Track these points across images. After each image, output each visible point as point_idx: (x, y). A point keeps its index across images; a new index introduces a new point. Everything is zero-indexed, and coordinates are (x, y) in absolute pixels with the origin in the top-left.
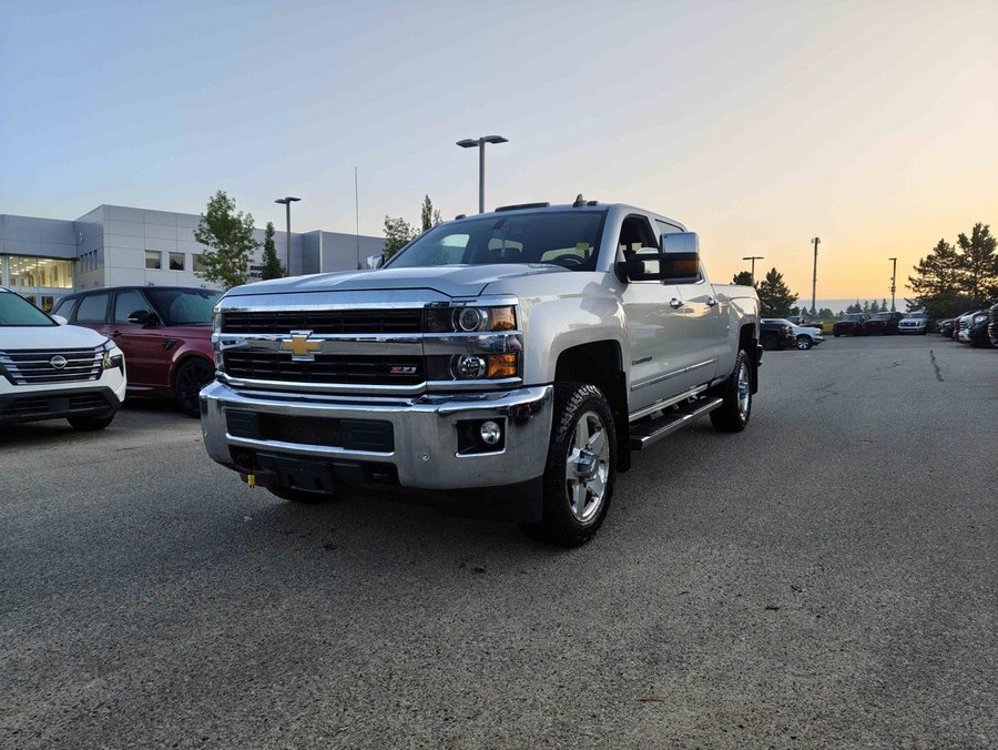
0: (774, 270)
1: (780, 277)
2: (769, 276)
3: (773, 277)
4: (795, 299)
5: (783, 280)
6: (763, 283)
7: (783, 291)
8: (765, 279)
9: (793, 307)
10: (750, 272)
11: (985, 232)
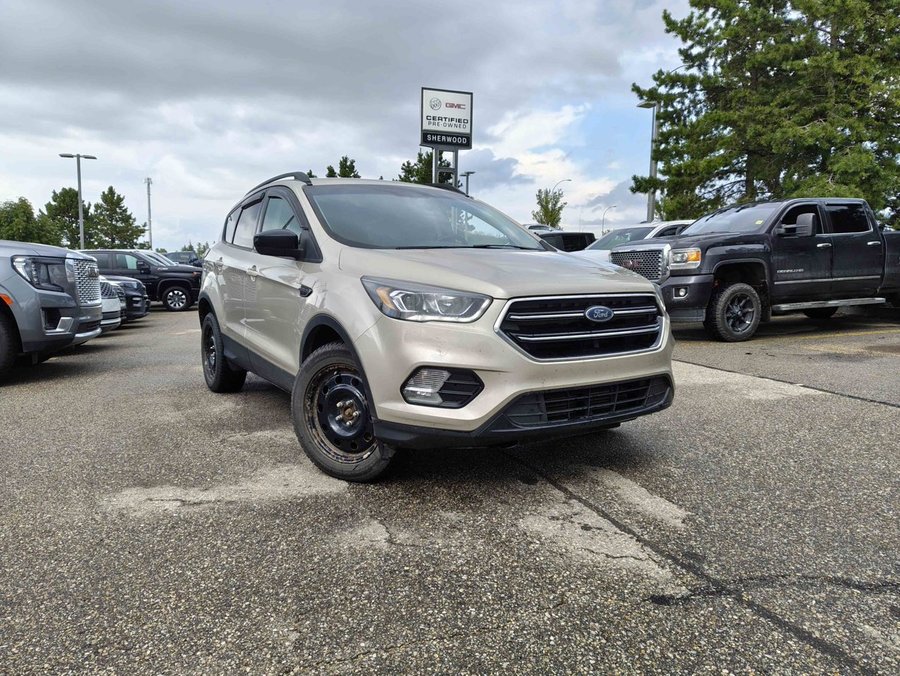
0: (111, 190)
1: (120, 200)
2: (105, 197)
3: (112, 200)
4: (143, 231)
5: (124, 204)
6: (97, 207)
7: (127, 219)
8: (100, 202)
9: (141, 240)
10: (77, 189)
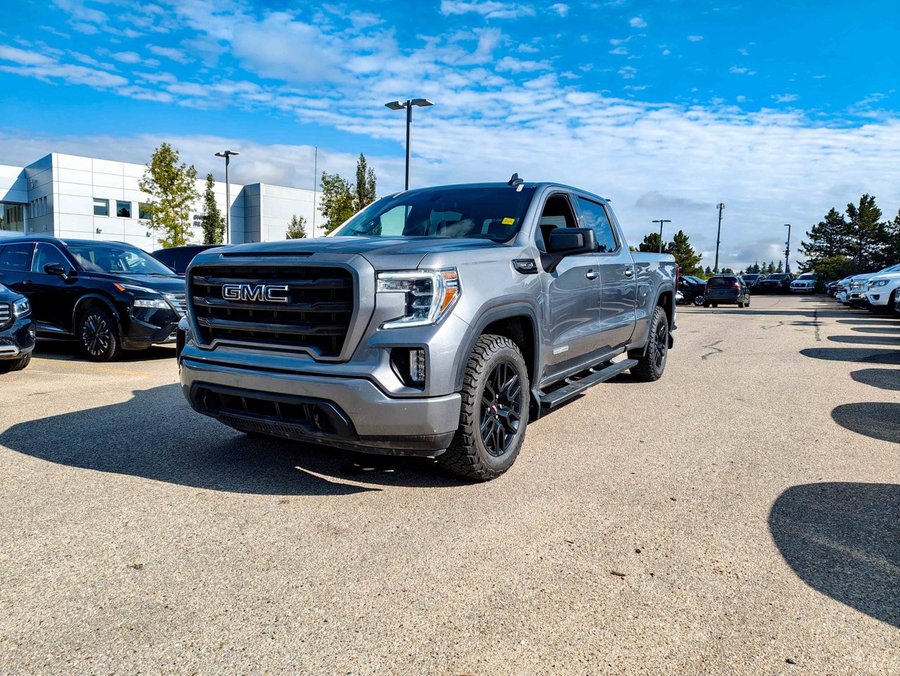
11: (872, 202)
